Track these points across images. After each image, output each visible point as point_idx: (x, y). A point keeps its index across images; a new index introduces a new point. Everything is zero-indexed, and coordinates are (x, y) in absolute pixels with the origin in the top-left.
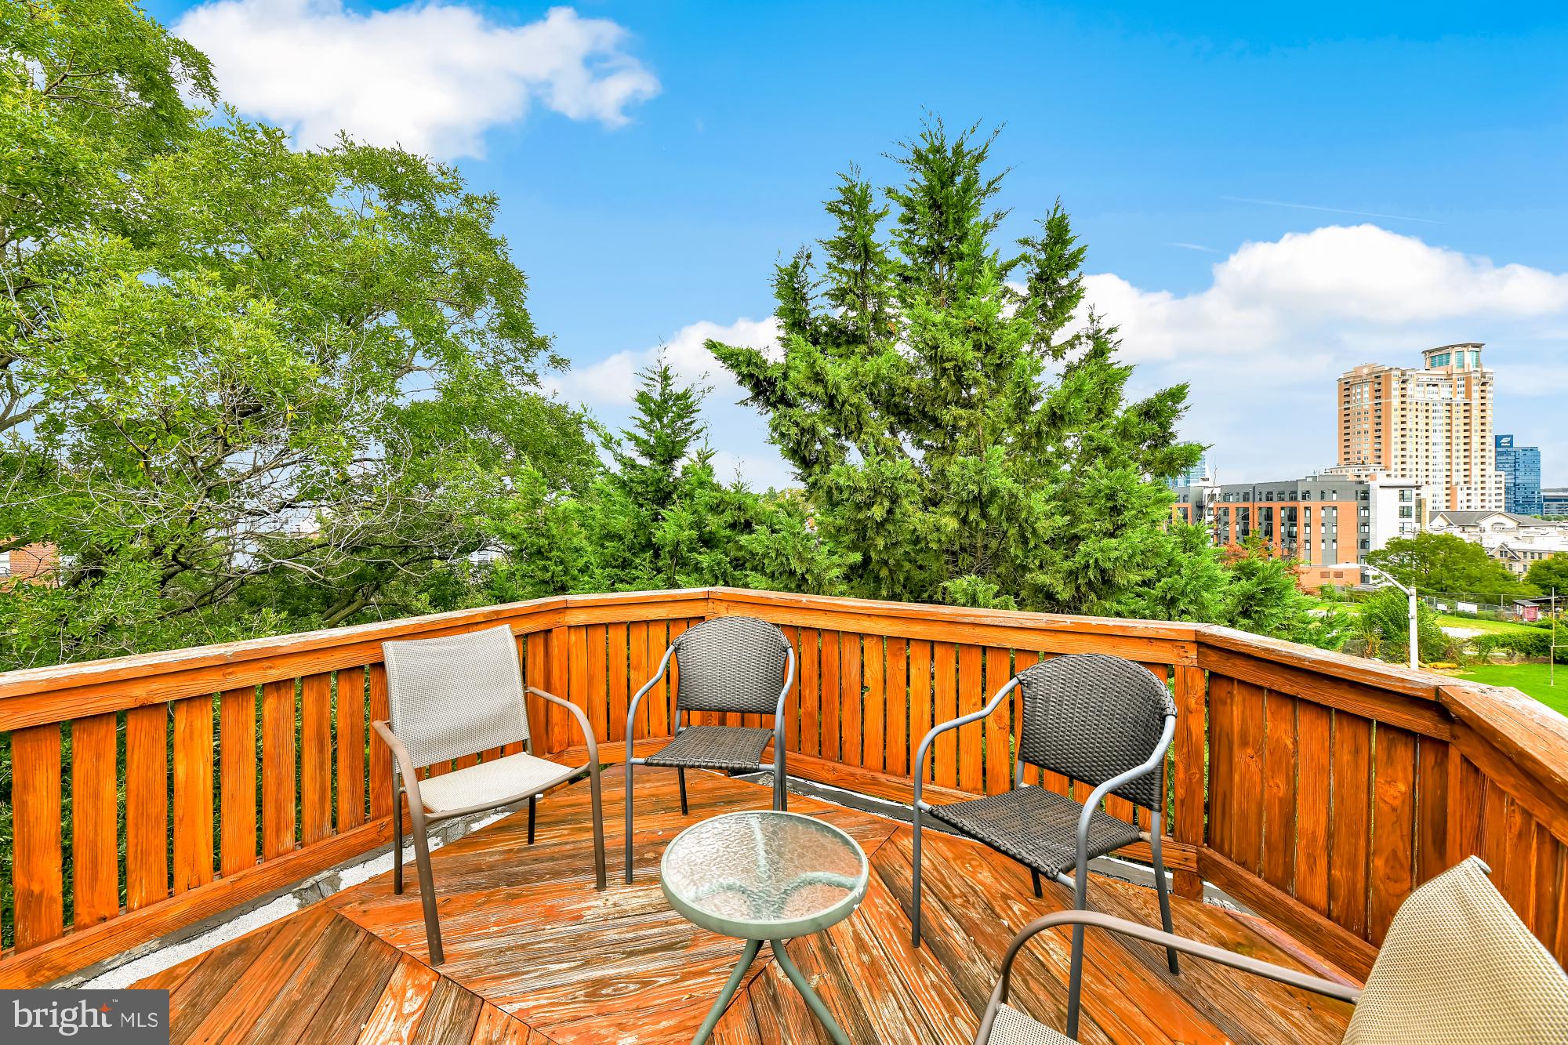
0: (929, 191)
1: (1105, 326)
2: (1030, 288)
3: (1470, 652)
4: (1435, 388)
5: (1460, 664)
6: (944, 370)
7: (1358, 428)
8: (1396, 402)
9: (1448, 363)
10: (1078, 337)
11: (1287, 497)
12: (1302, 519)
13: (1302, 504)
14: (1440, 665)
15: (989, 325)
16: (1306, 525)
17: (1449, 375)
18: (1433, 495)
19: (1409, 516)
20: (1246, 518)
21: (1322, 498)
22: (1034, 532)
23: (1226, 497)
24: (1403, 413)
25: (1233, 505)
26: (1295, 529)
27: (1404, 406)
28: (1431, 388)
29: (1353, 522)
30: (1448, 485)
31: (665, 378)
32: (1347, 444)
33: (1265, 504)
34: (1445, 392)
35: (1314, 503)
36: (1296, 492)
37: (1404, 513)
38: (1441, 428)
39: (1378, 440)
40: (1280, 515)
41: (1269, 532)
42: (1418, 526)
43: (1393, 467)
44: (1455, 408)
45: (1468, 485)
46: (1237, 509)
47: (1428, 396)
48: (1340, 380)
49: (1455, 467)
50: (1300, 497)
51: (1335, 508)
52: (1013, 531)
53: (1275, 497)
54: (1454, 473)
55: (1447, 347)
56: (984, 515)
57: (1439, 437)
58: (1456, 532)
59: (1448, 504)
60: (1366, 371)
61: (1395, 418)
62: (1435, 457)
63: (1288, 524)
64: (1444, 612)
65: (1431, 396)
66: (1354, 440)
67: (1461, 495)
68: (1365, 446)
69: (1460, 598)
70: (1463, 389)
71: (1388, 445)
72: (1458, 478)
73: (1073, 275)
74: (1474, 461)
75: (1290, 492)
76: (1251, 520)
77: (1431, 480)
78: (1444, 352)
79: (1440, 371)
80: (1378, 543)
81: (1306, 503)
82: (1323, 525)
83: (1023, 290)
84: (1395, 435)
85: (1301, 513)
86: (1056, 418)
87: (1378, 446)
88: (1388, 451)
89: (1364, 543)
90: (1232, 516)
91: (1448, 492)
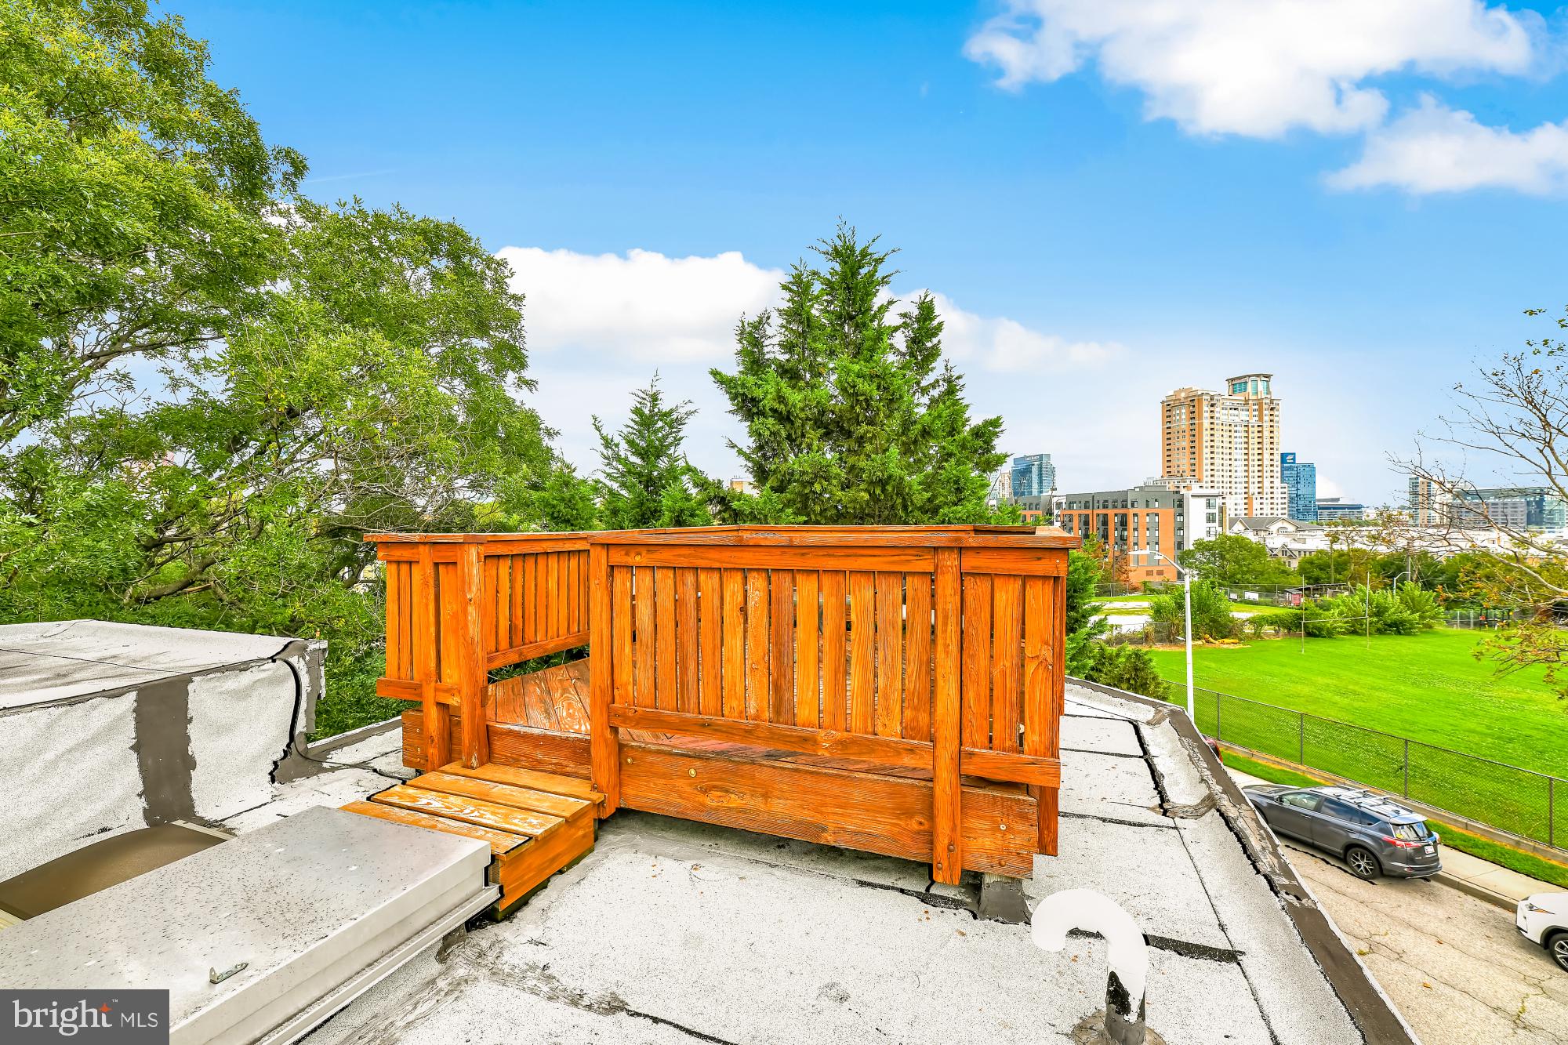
0: (844, 279)
1: (955, 374)
2: (907, 347)
3: (1249, 630)
4: (1236, 412)
5: (1241, 640)
6: (858, 400)
7: (1177, 445)
8: (1206, 424)
9: (1245, 389)
10: (937, 381)
11: (1119, 504)
12: (1131, 525)
13: (1132, 511)
14: (1226, 640)
15: (885, 375)
16: (1135, 529)
17: (1246, 400)
18: (1234, 505)
19: (1214, 521)
20: (1086, 523)
21: (1147, 506)
22: (912, 502)
23: (1070, 505)
24: (1212, 432)
25: (1076, 512)
26: (1126, 533)
27: (1212, 426)
28: (1233, 411)
29: (1171, 528)
30: (1246, 496)
31: (654, 398)
32: (1169, 459)
33: (1102, 511)
34: (1243, 416)
35: (1140, 509)
36: (1126, 501)
37: (1210, 518)
38: (1240, 446)
39: (1193, 456)
40: (1114, 521)
41: (1105, 536)
42: (1219, 529)
43: (1205, 479)
44: (1251, 429)
45: (1261, 495)
46: (1080, 515)
47: (1230, 418)
48: (1163, 402)
49: (1251, 480)
50: (1129, 505)
51: (1157, 515)
52: (899, 501)
53: (1110, 506)
54: (1251, 485)
55: (1245, 377)
56: (884, 490)
57: (1239, 454)
58: (1250, 536)
59: (1246, 512)
60: (1183, 395)
61: (1206, 437)
62: (1236, 471)
63: (1120, 528)
64: (1235, 601)
65: (1233, 418)
66: (1174, 453)
67: (1256, 504)
68: (1183, 461)
69: (1247, 588)
70: (1257, 413)
71: (1201, 459)
72: (1254, 489)
73: (935, 340)
74: (1265, 474)
75: (1120, 500)
76: (1091, 525)
77: (1233, 491)
78: (1243, 380)
79: (1240, 397)
80: (1189, 546)
81: (1135, 511)
82: (1148, 529)
83: (903, 348)
84: (1206, 451)
85: (1130, 518)
86: (926, 433)
87: (1193, 461)
88: (1201, 465)
89: (1180, 545)
90: (1076, 523)
91: (1246, 501)
